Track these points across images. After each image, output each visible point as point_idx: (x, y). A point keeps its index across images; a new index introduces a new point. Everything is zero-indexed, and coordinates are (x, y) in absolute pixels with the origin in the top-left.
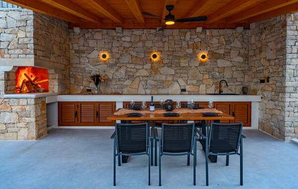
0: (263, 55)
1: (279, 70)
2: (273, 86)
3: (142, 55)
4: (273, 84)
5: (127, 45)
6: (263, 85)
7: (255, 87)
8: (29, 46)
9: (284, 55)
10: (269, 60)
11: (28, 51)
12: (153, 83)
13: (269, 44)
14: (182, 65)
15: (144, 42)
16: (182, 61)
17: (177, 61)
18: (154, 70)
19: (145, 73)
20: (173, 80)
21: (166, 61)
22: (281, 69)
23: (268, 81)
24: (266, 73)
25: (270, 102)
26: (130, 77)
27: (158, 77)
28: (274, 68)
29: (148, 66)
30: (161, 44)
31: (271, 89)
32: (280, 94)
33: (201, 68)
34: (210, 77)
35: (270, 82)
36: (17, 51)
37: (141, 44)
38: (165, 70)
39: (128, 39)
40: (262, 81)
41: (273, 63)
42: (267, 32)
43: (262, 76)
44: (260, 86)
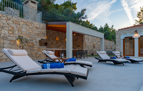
0: (78, 41)
3: (55, 38)
4: (81, 47)
5: (51, 35)
6: (78, 47)
8: (45, 34)
9: (83, 42)
10: (79, 42)
11: (45, 35)
12: (57, 46)
13: (79, 39)
14: (63, 42)
15: (55, 34)
16: (63, 40)
18: (57, 42)
19: (55, 43)
20: (61, 45)
21: (59, 40)
22: (82, 44)
24: (79, 45)
26: (52, 44)
27: (58, 44)
29: (56, 41)
30: (59, 36)
36: (42, 35)
37: (54, 35)
38: (59, 42)
39: (51, 33)
40: (78, 46)
41: (80, 43)
42: (79, 37)
43: (78, 45)
44: (77, 47)
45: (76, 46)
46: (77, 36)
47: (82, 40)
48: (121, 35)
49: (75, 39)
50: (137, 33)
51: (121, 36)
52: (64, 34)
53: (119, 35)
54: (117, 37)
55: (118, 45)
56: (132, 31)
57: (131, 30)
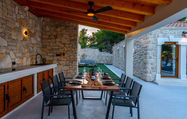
0: (59, 40)
1: (72, 50)
2: (68, 58)
4: (68, 57)
6: (59, 57)
7: (51, 58)
10: (64, 44)
13: (64, 35)
14: (13, 37)
16: (13, 33)
17: (10, 32)
20: (6, 53)
22: (73, 50)
23: (64, 55)
24: (62, 51)
25: (65, 67)
28: (69, 48)
31: (66, 60)
32: (74, 62)
33: (24, 43)
34: (29, 51)
35: (66, 56)
40: (57, 55)
41: (68, 46)
42: (62, 28)
43: (58, 52)
44: (56, 58)
45: (51, 54)
46: (57, 27)
47: (73, 38)
48: (156, 36)
49: (49, 33)
50: (185, 37)
51: (158, 38)
52: (17, 8)
53: (154, 37)
54: (150, 40)
55: (152, 56)
56: (176, 32)
57: (175, 29)
